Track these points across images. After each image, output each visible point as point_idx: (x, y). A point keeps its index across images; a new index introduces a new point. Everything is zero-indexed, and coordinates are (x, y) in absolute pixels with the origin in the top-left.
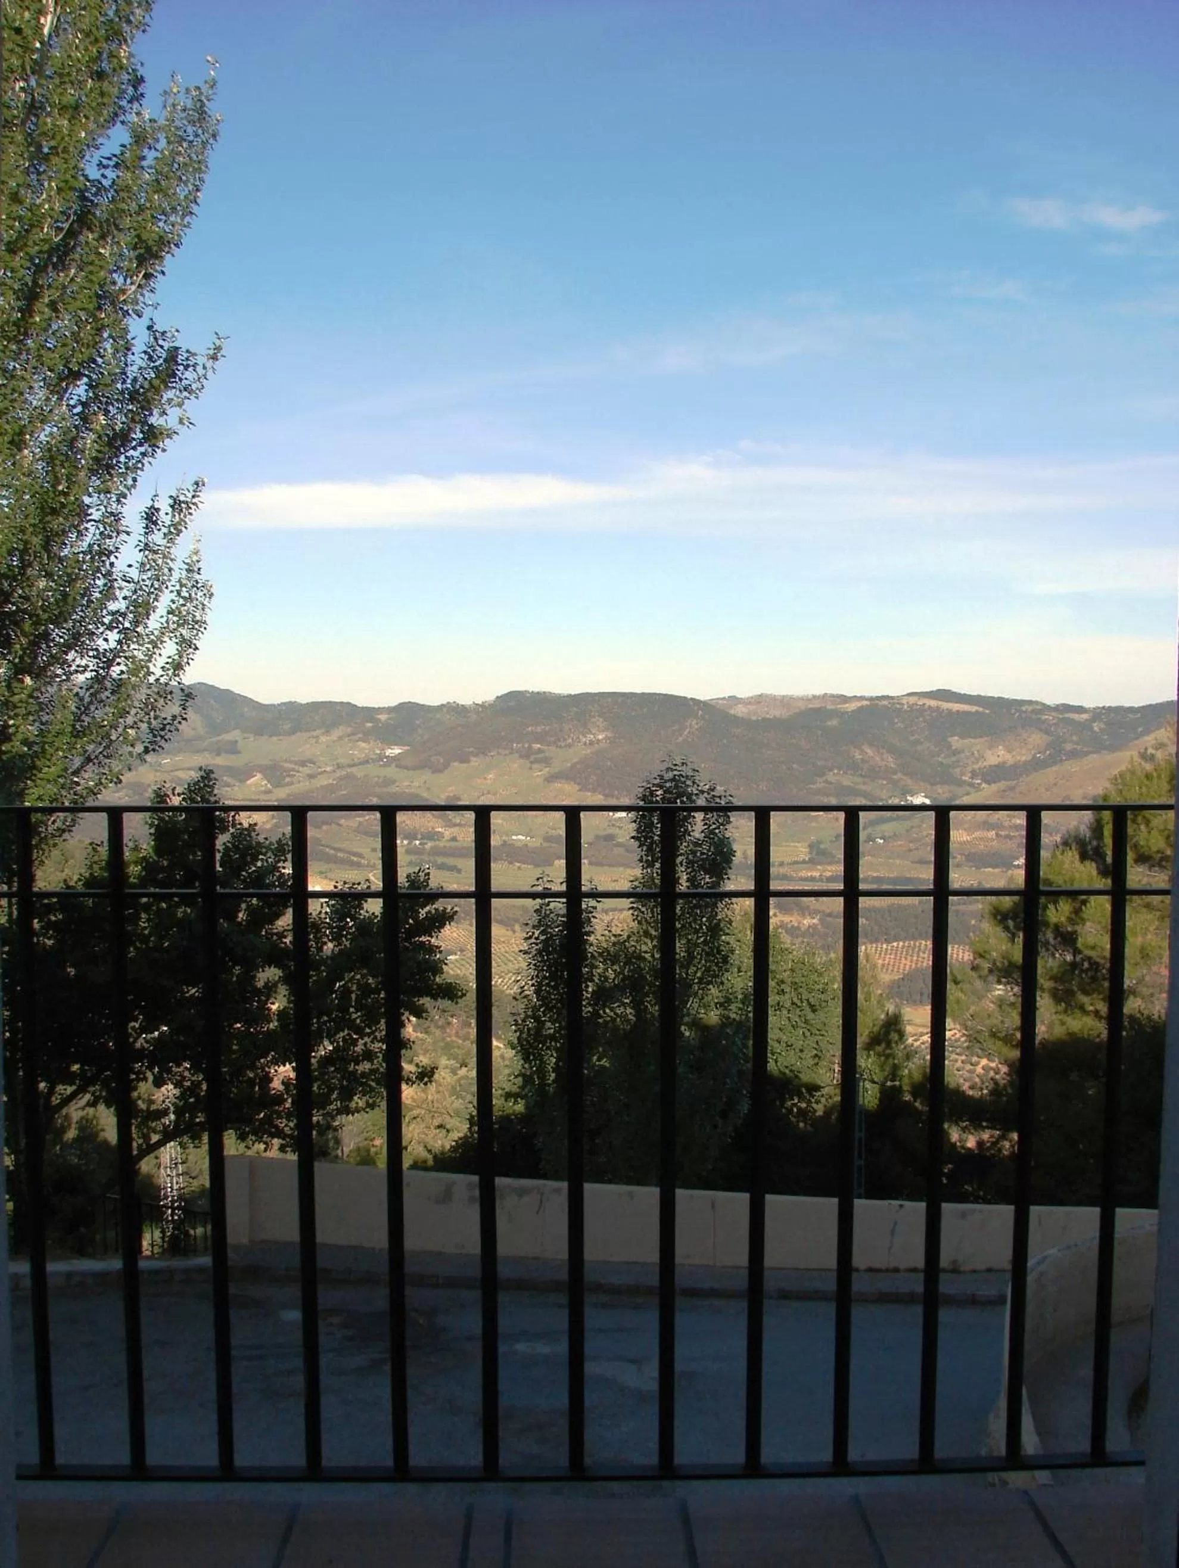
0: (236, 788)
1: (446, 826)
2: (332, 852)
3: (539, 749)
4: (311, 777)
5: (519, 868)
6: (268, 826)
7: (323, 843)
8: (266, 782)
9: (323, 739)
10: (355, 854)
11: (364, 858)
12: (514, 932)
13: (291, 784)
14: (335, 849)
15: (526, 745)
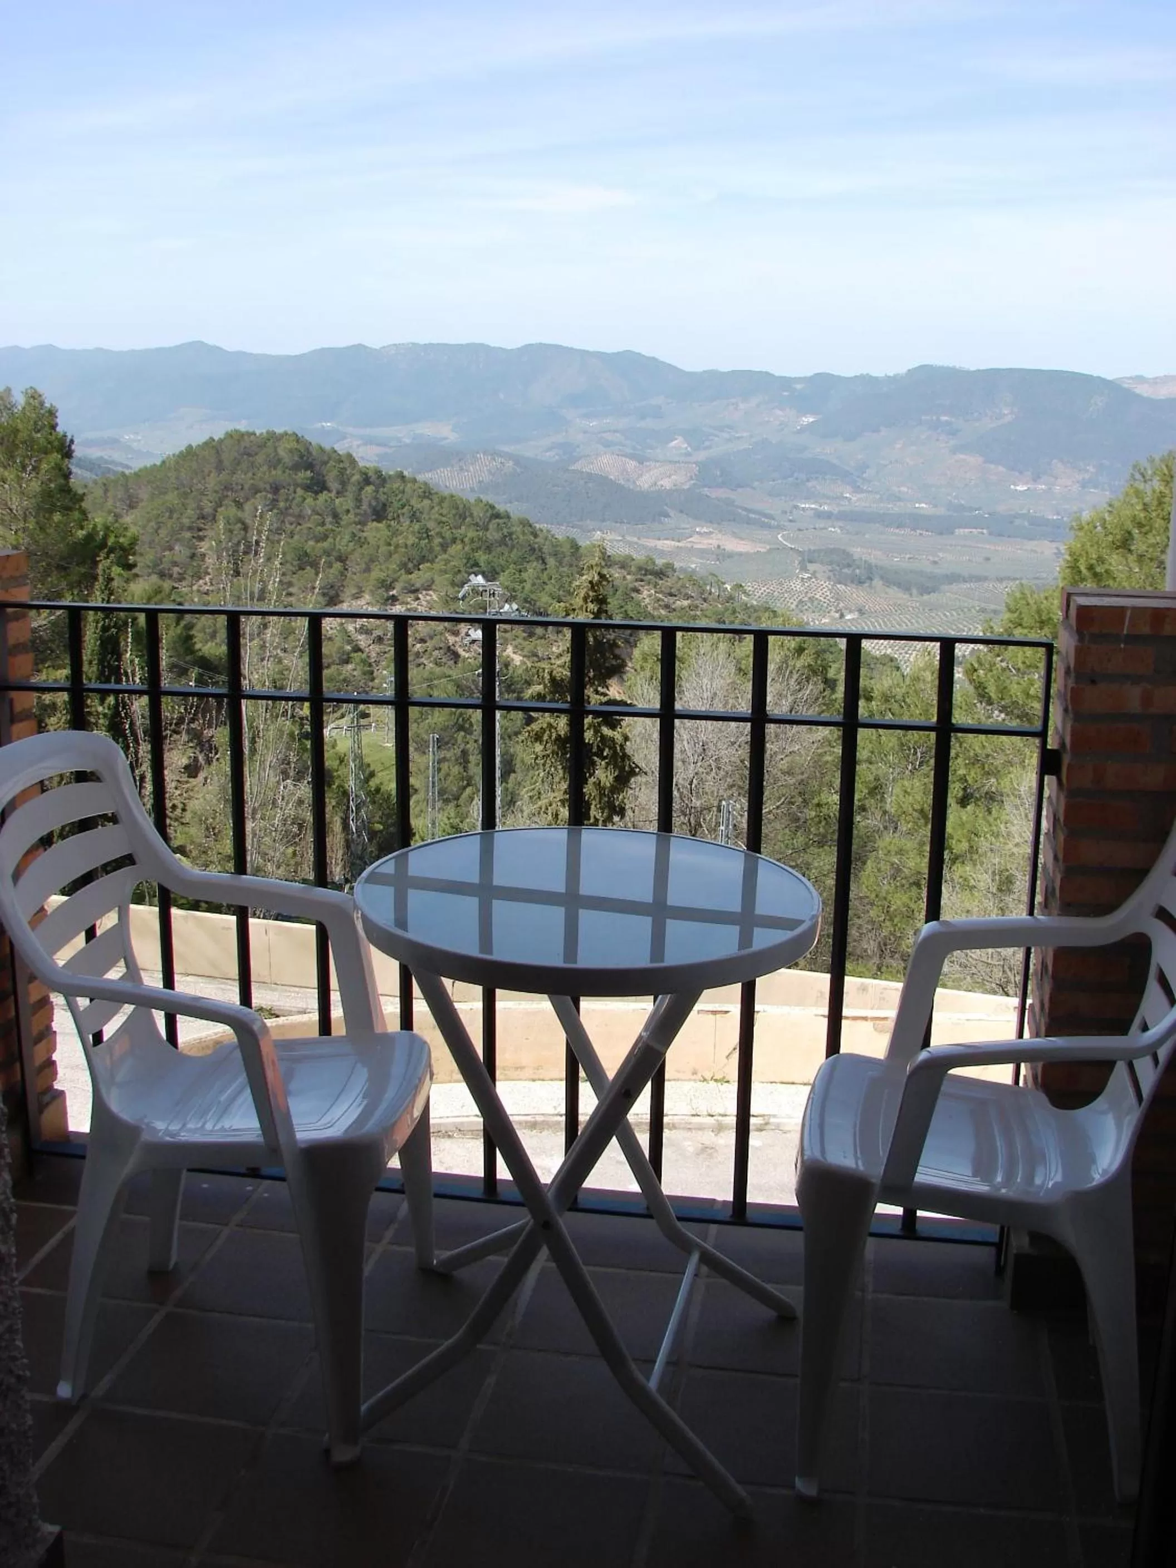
0: (658, 451)
1: (853, 492)
2: (744, 513)
3: (946, 421)
4: (729, 440)
5: (921, 534)
6: (686, 487)
7: (736, 503)
8: (686, 445)
9: (742, 406)
10: (766, 516)
11: (774, 519)
12: (911, 595)
13: (709, 448)
14: (745, 509)
15: (934, 418)
